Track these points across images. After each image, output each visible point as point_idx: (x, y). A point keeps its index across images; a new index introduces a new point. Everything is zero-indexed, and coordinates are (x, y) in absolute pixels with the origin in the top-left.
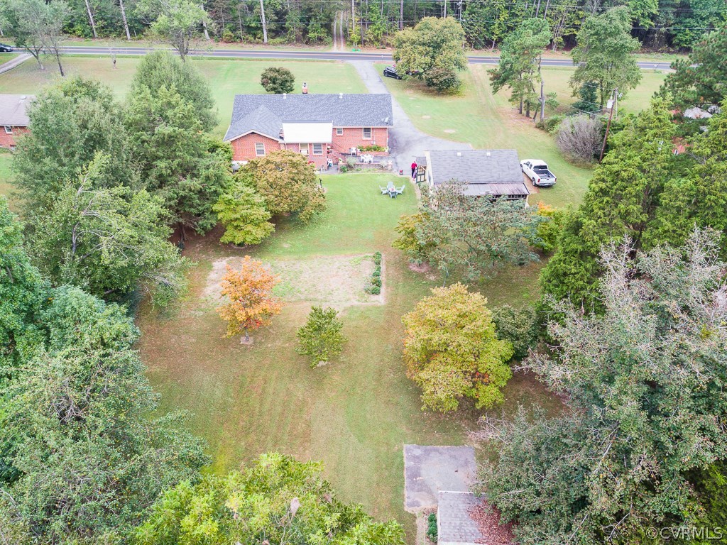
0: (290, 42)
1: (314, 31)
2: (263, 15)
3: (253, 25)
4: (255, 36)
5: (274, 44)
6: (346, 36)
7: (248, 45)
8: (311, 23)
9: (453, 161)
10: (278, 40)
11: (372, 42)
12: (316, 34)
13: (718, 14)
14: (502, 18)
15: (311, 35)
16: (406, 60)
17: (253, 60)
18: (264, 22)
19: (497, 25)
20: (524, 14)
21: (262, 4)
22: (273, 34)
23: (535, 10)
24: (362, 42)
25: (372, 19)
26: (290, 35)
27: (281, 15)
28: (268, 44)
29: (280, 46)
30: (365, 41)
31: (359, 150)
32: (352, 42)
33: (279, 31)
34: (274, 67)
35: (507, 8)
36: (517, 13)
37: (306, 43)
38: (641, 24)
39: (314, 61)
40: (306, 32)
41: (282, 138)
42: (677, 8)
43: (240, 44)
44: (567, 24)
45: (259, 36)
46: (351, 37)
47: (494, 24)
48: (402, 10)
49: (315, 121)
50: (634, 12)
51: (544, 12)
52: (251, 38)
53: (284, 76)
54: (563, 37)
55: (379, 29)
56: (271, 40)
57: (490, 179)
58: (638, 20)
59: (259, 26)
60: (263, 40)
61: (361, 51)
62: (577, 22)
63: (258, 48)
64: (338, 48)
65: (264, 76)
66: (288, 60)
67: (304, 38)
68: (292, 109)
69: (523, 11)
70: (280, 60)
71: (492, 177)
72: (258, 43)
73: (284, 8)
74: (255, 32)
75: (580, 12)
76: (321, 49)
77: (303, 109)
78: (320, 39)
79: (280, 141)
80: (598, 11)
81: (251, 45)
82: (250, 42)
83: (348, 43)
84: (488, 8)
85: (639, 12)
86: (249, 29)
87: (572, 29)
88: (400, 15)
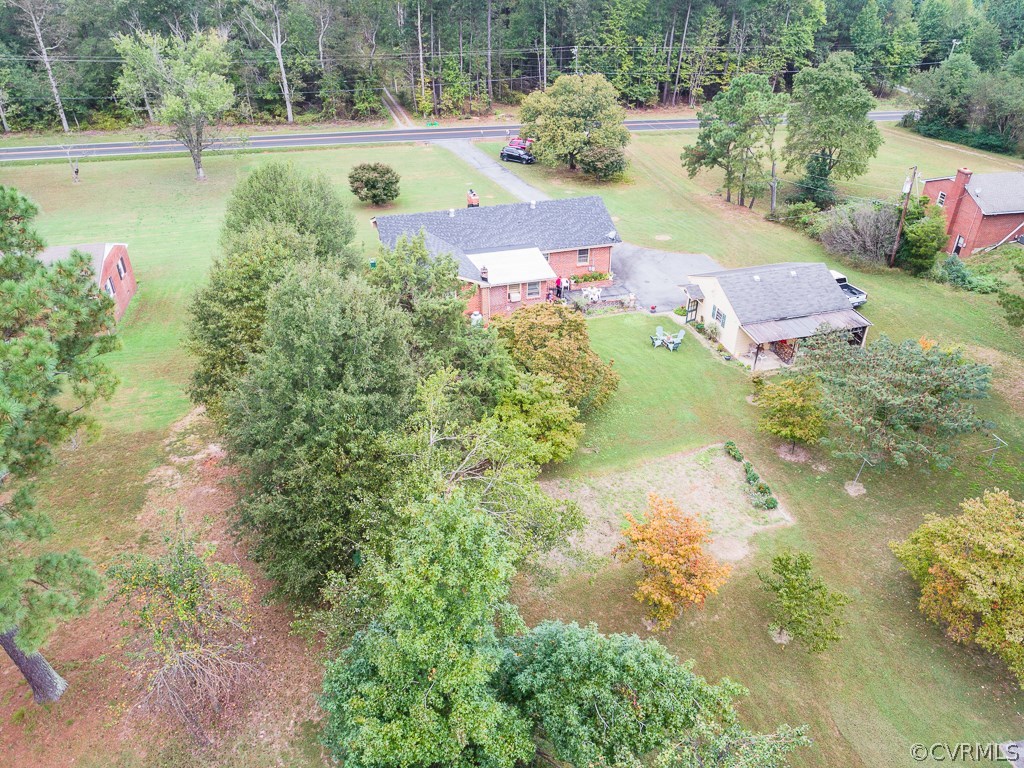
0: (328, 118)
1: (363, 101)
2: (285, 82)
3: (269, 97)
4: (271, 112)
5: (305, 123)
6: (406, 103)
7: (265, 127)
8: (357, 90)
10: (308, 116)
11: (450, 110)
12: (366, 104)
13: (883, 48)
14: (625, 68)
15: (360, 106)
16: (549, 138)
17: (290, 150)
18: (286, 92)
19: (619, 77)
20: (653, 60)
21: (282, 65)
22: (299, 109)
23: (667, 53)
24: (437, 112)
25: (449, 79)
26: (327, 108)
27: (311, 79)
28: (295, 123)
29: (315, 125)
30: (439, 110)
31: (573, 282)
32: (422, 113)
33: (309, 100)
35: (630, 53)
36: (644, 59)
37: (353, 118)
38: (797, 64)
40: (350, 102)
41: (485, 279)
42: (833, 42)
43: (252, 127)
44: (708, 70)
45: (278, 112)
46: (421, 106)
47: (616, 76)
48: (489, 64)
49: (510, 247)
50: (788, 50)
51: (678, 55)
52: (266, 116)
53: (387, 176)
54: (703, 87)
55: (459, 92)
56: (298, 117)
57: (810, 310)
58: (793, 60)
59: (278, 97)
60: (287, 118)
61: (441, 125)
62: (720, 67)
63: (282, 131)
64: (403, 122)
65: (354, 179)
66: (344, 147)
67: (351, 111)
68: (469, 231)
69: (651, 56)
71: (811, 305)
72: (279, 123)
73: (316, 70)
74: (271, 107)
75: (724, 54)
76: (378, 126)
78: (374, 111)
79: (483, 284)
80: (745, 52)
81: (270, 127)
82: (266, 122)
83: (416, 114)
84: (606, 55)
85: (794, 50)
86: (262, 104)
87: (713, 77)
88: (487, 71)
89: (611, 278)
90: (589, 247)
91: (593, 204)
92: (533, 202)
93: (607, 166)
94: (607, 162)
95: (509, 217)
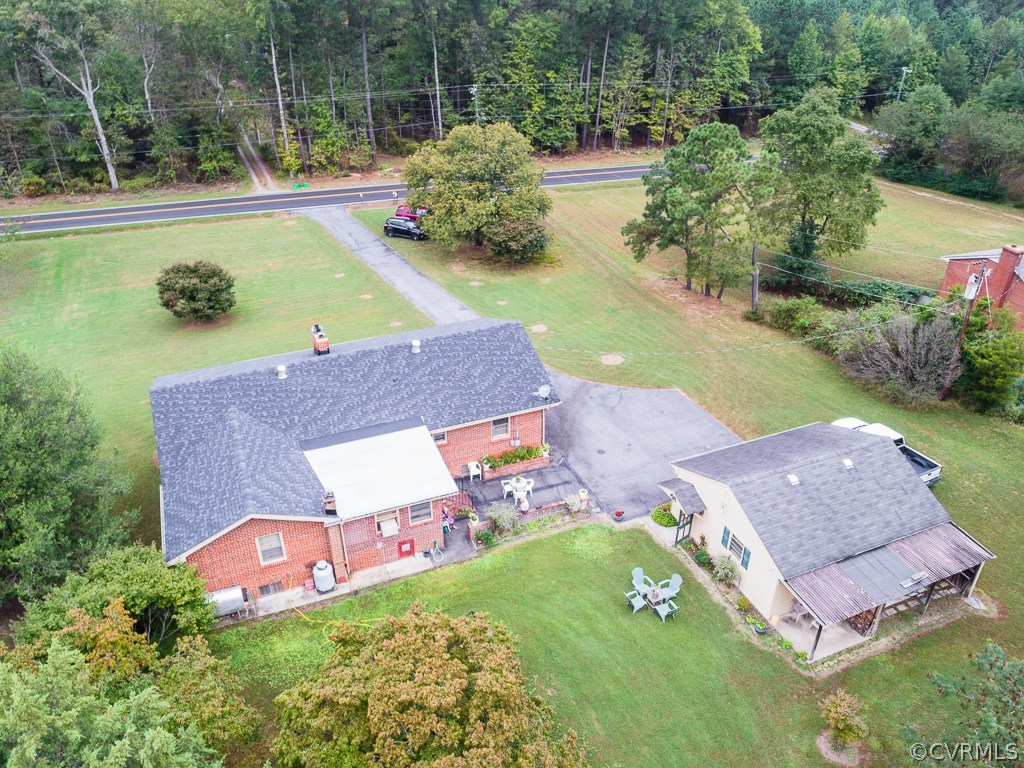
0: (165, 182)
1: (211, 159)
2: (103, 139)
3: (83, 158)
4: (90, 177)
5: (134, 190)
6: (269, 159)
7: (79, 198)
8: (201, 147)
9: (790, 502)
10: (140, 181)
11: (322, 166)
12: (214, 163)
13: (824, 78)
14: (536, 108)
15: (207, 166)
16: (444, 211)
17: (105, 231)
18: (105, 150)
19: (529, 120)
20: (569, 98)
21: (96, 118)
22: (128, 172)
23: (584, 90)
24: (306, 169)
25: (319, 129)
26: (164, 169)
27: (138, 134)
28: (121, 191)
29: (148, 193)
30: (310, 167)
31: (487, 467)
32: (287, 171)
33: (139, 160)
34: (183, 262)
35: (540, 91)
36: (558, 97)
37: (199, 181)
38: (732, 99)
39: (231, 219)
40: (194, 160)
41: (332, 513)
42: (769, 72)
43: (62, 198)
44: (632, 108)
45: (98, 177)
46: (285, 164)
47: (525, 118)
48: (369, 109)
49: (380, 428)
50: (721, 83)
51: (598, 90)
52: (83, 183)
53: (212, 281)
54: (628, 128)
55: (333, 145)
56: (125, 183)
57: (888, 533)
58: (727, 95)
59: (96, 159)
60: (110, 184)
61: (311, 186)
62: (646, 105)
63: (103, 202)
64: (264, 185)
65: (165, 287)
66: (179, 223)
67: (193, 173)
68: (310, 403)
69: (566, 93)
70: (161, 225)
71: (888, 524)
72: (99, 191)
73: (144, 122)
74: (90, 170)
75: (650, 89)
76: (231, 191)
77: (338, 398)
78: (225, 172)
79: (328, 521)
80: (674, 86)
81: (87, 198)
82: (82, 191)
83: (280, 173)
84: (512, 94)
85: (728, 82)
86: (76, 169)
87: (639, 116)
88: (367, 117)
89: (546, 454)
90: (508, 415)
91: (511, 338)
92: (416, 343)
93: (524, 247)
94: (524, 241)
95: (378, 372)
